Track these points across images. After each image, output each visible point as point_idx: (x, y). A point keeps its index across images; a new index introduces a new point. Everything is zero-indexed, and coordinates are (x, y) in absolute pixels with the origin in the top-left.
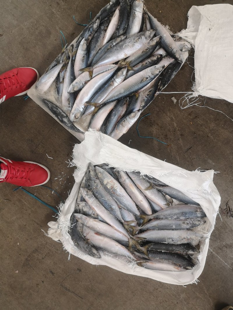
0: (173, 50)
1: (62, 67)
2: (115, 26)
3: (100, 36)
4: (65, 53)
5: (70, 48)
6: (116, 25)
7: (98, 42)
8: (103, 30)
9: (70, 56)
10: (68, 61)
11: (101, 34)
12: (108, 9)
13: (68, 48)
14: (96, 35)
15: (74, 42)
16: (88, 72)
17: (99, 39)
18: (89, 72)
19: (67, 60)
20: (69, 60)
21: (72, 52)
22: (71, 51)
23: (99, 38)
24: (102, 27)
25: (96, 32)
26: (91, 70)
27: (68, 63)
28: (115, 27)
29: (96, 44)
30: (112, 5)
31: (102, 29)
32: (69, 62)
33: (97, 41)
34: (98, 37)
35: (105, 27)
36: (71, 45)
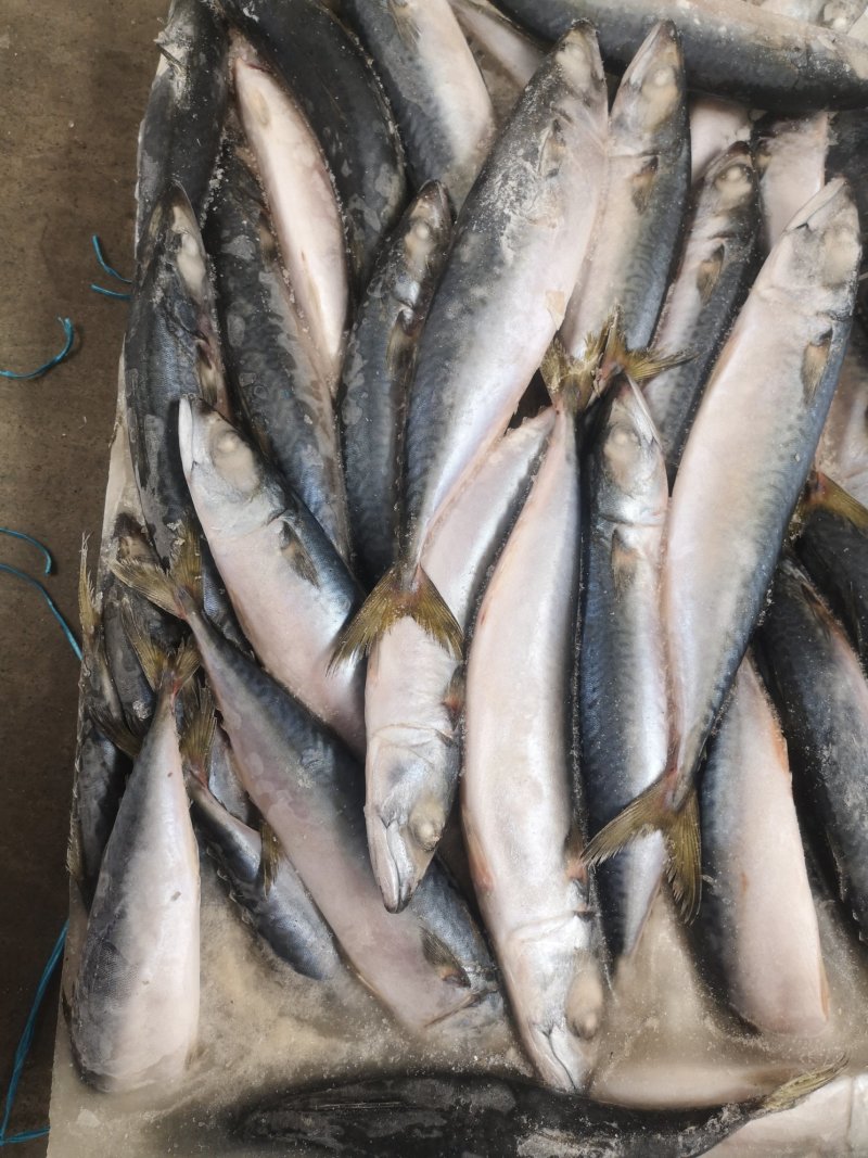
0: (809, 51)
1: (182, 745)
2: (316, 176)
3: (273, 315)
4: (114, 623)
5: (121, 555)
6: (316, 167)
7: (292, 365)
8: (257, 260)
9: (175, 610)
10: (186, 659)
11: (269, 296)
12: (185, 98)
13: (110, 562)
14: (237, 324)
15: (121, 491)
16: (408, 621)
17: (282, 339)
18: (413, 610)
19: (172, 659)
20: (194, 645)
21: (165, 564)
22: (147, 567)
23: (276, 330)
24: (240, 247)
25: (223, 305)
26: (415, 587)
27: (201, 674)
28: (321, 187)
29: (289, 382)
30: (191, 56)
31: (248, 257)
32: (199, 656)
33: (281, 361)
34: (266, 331)
35: (252, 235)
36: (108, 527)
